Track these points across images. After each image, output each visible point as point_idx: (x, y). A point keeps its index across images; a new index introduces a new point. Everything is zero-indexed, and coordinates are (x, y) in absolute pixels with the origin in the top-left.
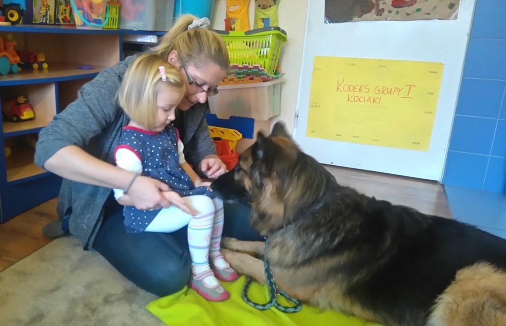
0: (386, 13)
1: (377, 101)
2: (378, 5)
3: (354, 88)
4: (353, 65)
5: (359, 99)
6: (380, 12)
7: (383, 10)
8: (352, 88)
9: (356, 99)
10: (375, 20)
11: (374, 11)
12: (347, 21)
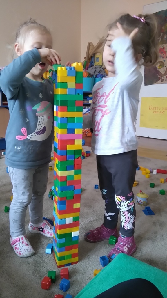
0: (164, 81)
1: (163, 113)
2: (162, 78)
3: (155, 108)
4: (154, 100)
5: (157, 112)
6: (162, 81)
7: (163, 80)
8: (154, 108)
9: (156, 112)
10: (161, 83)
11: (160, 80)
12: (152, 84)
